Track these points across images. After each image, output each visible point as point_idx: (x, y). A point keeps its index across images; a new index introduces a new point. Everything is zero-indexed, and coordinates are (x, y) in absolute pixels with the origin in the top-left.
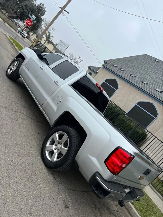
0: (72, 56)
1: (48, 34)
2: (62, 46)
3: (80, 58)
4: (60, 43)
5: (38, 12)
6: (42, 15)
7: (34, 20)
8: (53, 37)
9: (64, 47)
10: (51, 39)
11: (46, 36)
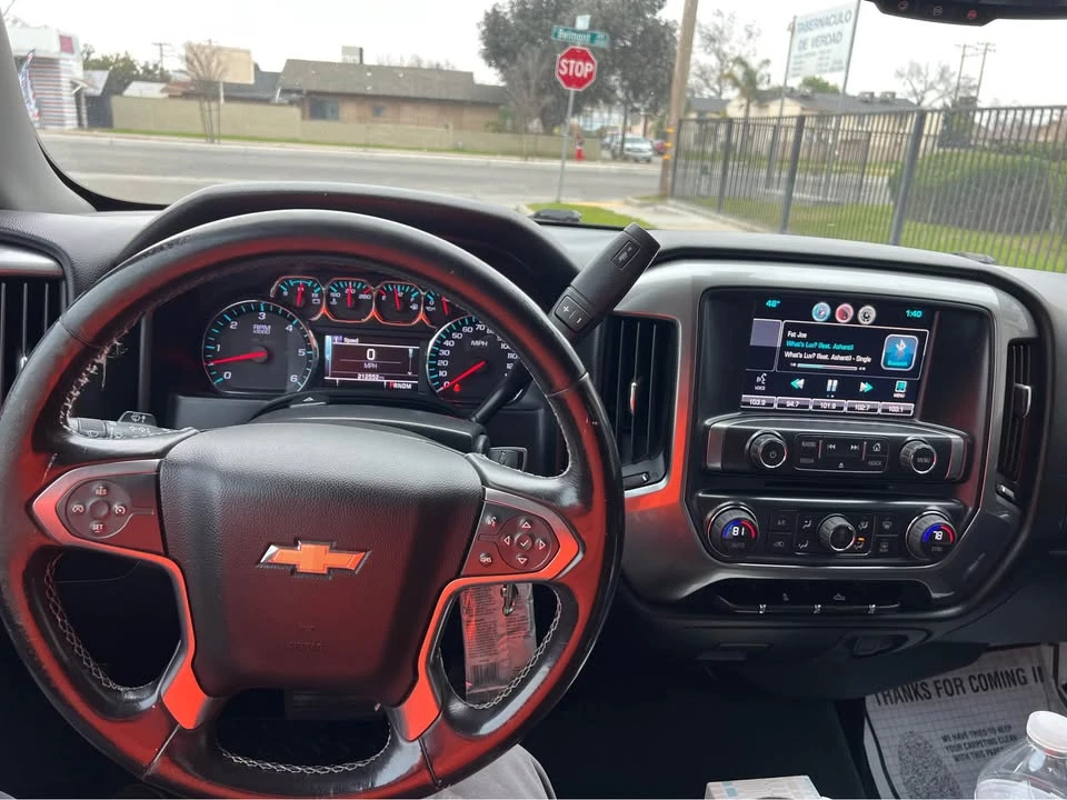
0: (916, 71)
1: (739, 72)
2: (816, 42)
3: (968, 51)
4: (799, 36)
5: (632, 11)
6: (660, 7)
7: (593, 38)
8: (767, 62)
9: (835, 39)
10: (762, 79)
11: (736, 84)
